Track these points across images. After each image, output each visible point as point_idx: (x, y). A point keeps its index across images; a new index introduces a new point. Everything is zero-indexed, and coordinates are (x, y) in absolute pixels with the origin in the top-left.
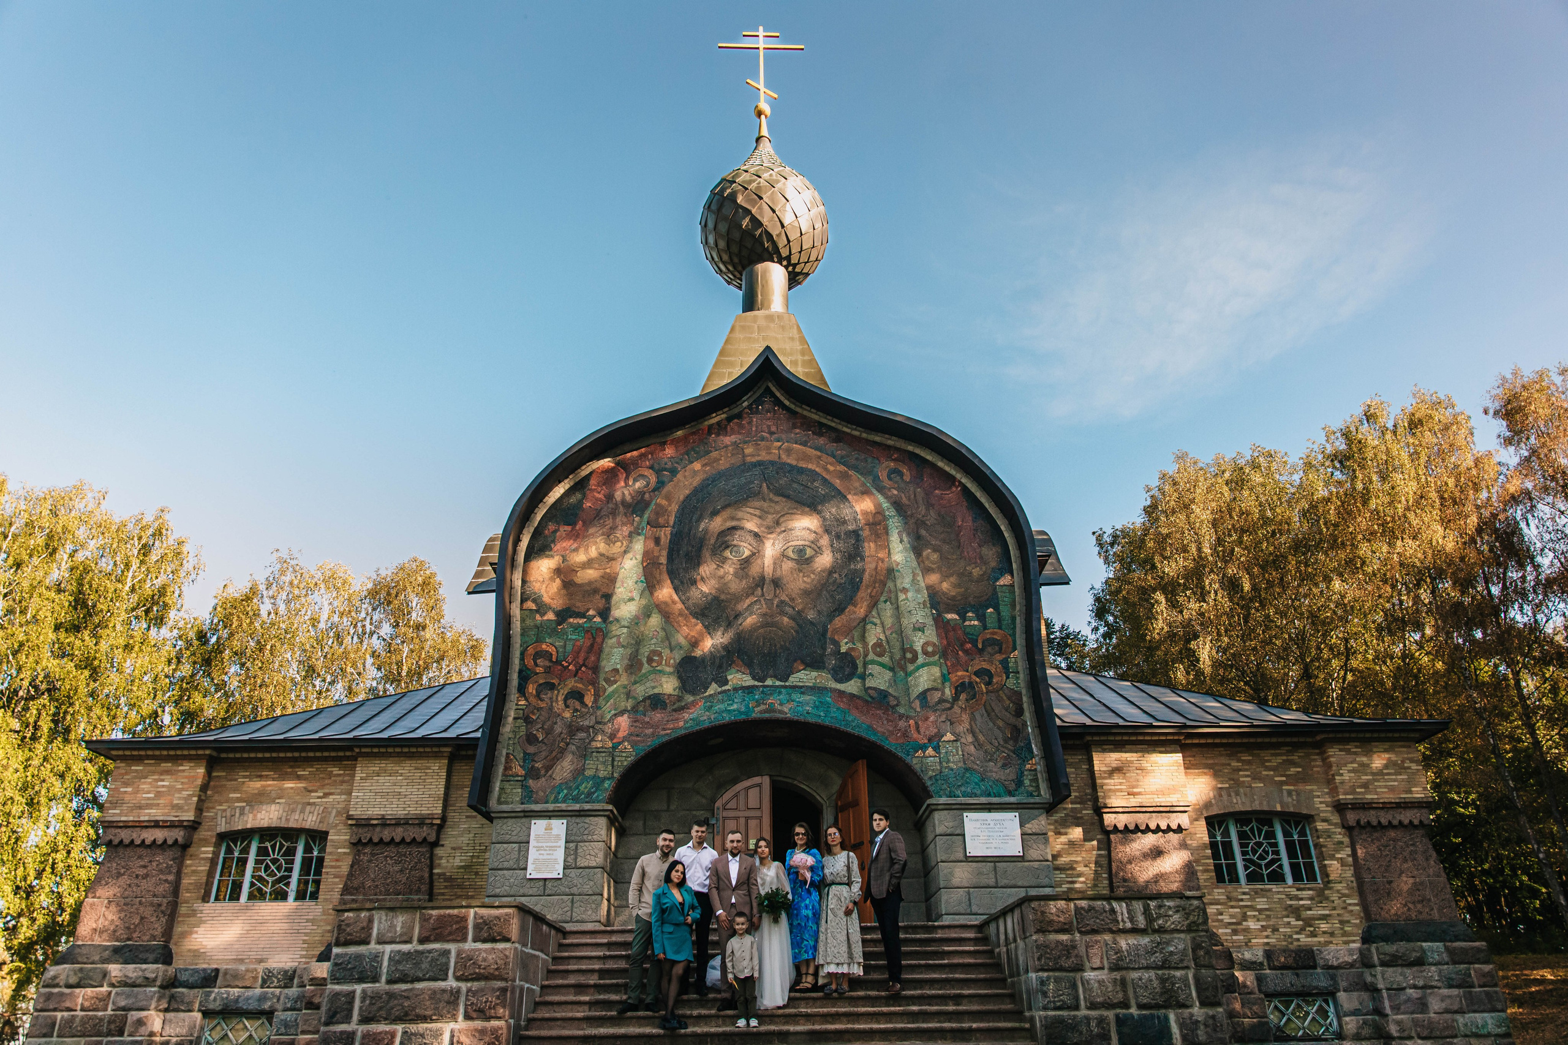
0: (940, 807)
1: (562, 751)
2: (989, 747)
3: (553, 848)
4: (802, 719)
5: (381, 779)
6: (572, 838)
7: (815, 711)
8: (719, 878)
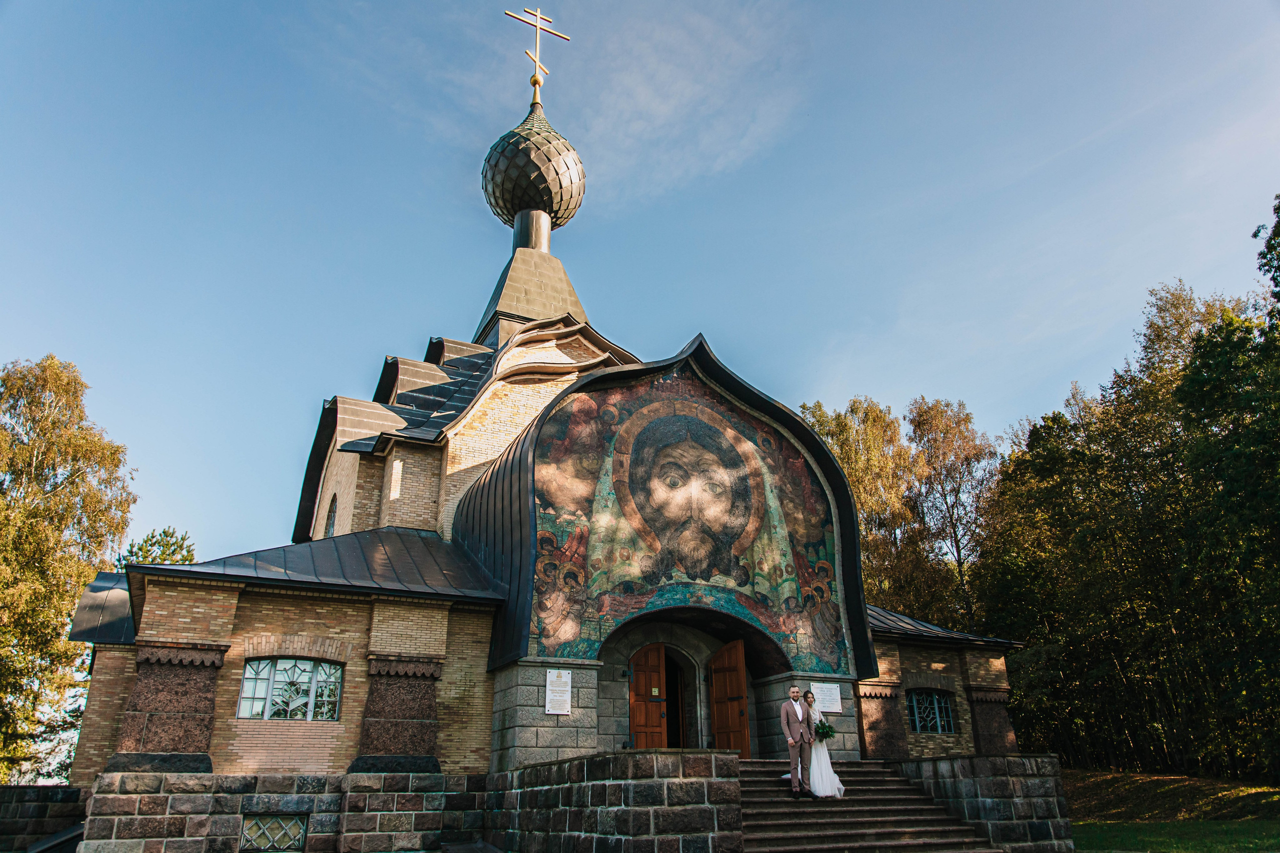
0: (797, 678)
2: (823, 640)
3: (563, 692)
5: (396, 623)
6: (575, 685)
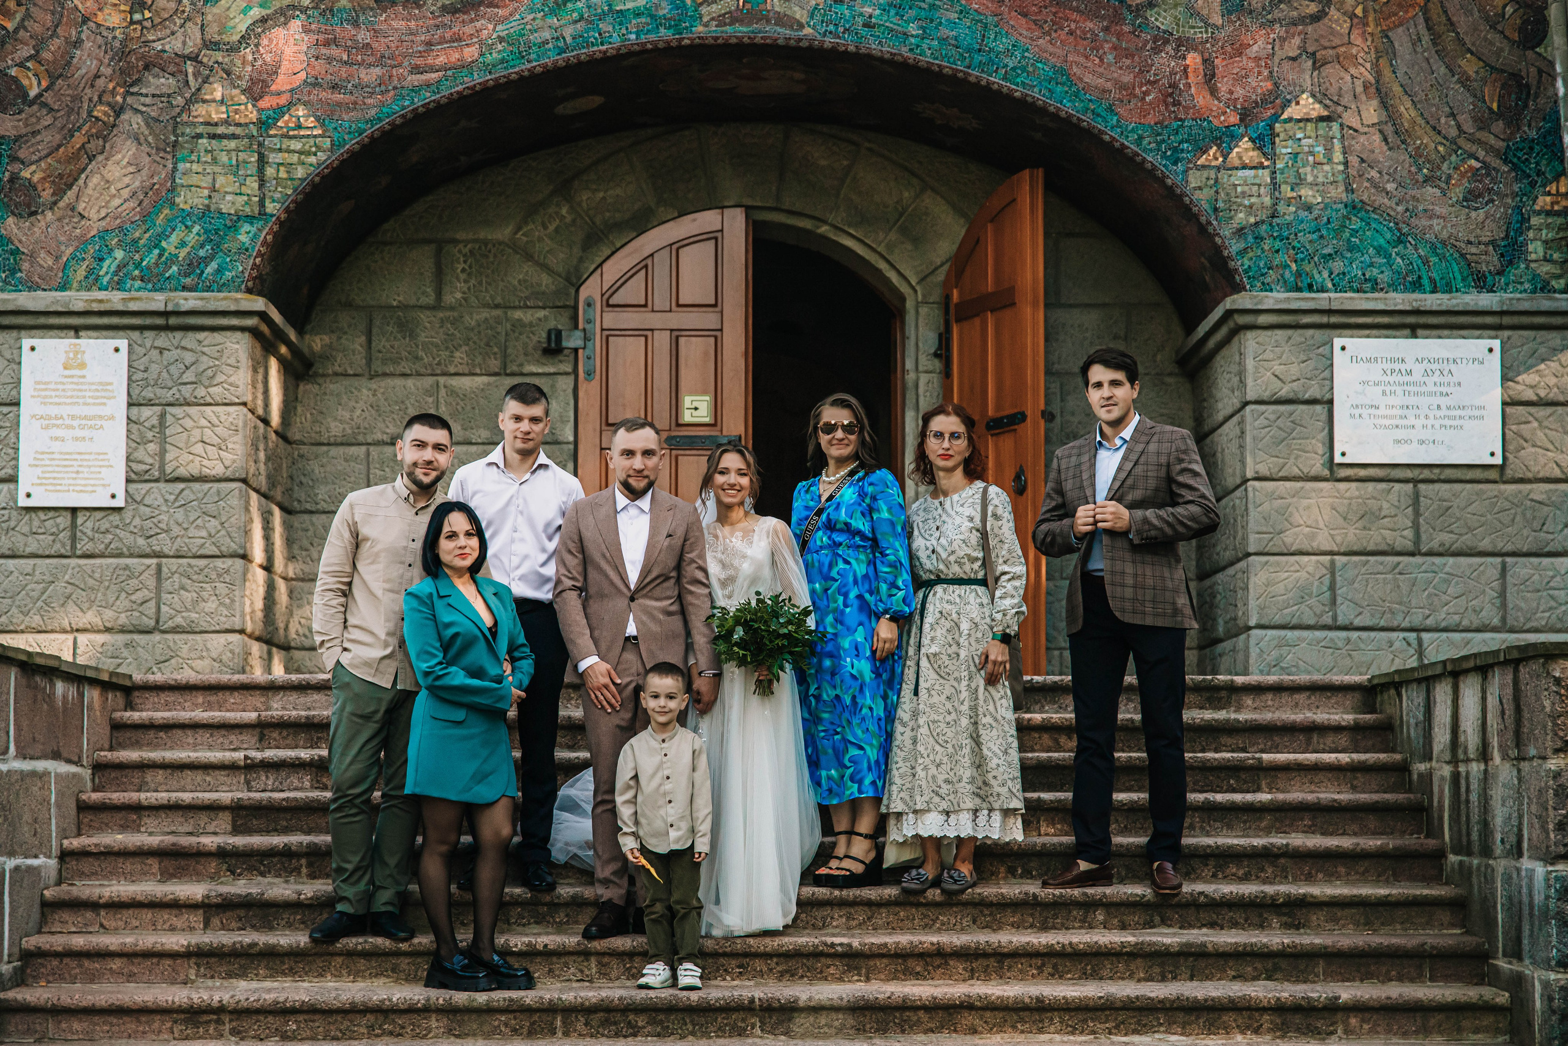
0: (1262, 319)
1: (105, 132)
2: (1426, 139)
3: (92, 422)
4: (848, 43)
6: (148, 393)
7: (892, 20)
8: (586, 561)
